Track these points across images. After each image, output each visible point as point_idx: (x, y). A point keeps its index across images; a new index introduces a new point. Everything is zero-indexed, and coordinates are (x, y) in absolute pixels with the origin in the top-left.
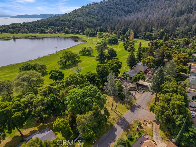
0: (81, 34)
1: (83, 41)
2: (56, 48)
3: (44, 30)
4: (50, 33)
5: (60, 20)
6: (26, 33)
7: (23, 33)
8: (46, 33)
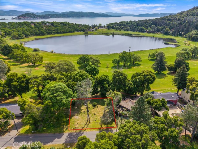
0: (183, 37)
1: (175, 44)
2: (130, 47)
3: (143, 29)
4: (149, 32)
5: (166, 19)
6: (128, 30)
7: (125, 30)
8: (144, 32)
